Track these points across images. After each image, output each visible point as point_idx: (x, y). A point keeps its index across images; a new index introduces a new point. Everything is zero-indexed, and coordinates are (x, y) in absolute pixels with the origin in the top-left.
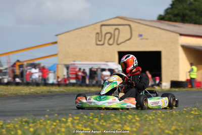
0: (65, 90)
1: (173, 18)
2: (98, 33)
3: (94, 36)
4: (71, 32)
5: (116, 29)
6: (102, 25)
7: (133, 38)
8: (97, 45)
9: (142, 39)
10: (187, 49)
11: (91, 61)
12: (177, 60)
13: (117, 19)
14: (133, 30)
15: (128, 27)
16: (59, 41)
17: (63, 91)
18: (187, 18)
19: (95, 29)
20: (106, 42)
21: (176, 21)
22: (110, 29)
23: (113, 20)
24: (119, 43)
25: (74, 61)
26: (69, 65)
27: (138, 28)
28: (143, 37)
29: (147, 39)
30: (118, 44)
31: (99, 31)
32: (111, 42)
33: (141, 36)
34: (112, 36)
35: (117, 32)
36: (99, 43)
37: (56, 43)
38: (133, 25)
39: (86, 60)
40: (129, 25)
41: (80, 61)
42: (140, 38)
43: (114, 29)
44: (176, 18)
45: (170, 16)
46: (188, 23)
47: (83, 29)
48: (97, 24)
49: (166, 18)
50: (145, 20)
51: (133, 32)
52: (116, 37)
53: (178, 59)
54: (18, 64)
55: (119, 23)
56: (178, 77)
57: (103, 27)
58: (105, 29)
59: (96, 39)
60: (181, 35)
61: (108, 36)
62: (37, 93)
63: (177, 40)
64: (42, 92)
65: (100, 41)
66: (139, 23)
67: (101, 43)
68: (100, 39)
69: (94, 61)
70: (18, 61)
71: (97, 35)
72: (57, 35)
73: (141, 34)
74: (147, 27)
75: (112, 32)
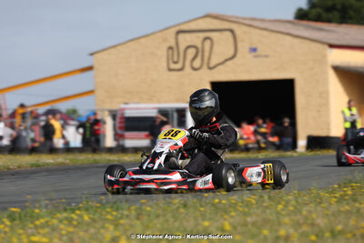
0: (67, 161)
1: (324, 15)
2: (170, 48)
3: (163, 52)
4: (119, 48)
5: (206, 38)
6: (179, 32)
7: (239, 55)
8: (170, 70)
9: (256, 57)
10: (345, 73)
11: (159, 102)
12: (324, 96)
13: (208, 20)
14: (238, 40)
15: (228, 34)
16: (96, 66)
17: (62, 163)
18: (351, 13)
19: (165, 40)
20: (188, 63)
21: (329, 21)
22: (195, 39)
23: (200, 21)
24: (211, 65)
25: (126, 103)
26: (116, 111)
27: (247, 37)
28: (258, 52)
29: (266, 56)
30: (210, 68)
31: (172, 43)
32: (197, 63)
33: (254, 50)
34: (198, 52)
35: (208, 43)
36: (173, 66)
37: (90, 68)
38: (239, 30)
39: (150, 100)
40: (232, 31)
41: (137, 103)
42: (253, 54)
43: (201, 39)
44: (330, 15)
45: (319, 10)
46: (353, 23)
47: (143, 40)
48: (169, 31)
49: (311, 16)
50: (263, 20)
51: (239, 45)
52: (206, 54)
53: (327, 93)
54: (21, 111)
55: (212, 27)
56: (329, 129)
57: (181, 36)
58: (185, 40)
59: (168, 60)
60: (332, 46)
61: (191, 52)
62: (9, 169)
63: (325, 56)
64: (19, 167)
65: (175, 63)
66: (250, 26)
67: (179, 66)
68: (175, 59)
69: (166, 102)
70: (22, 106)
71: (170, 51)
72: (92, 54)
73: (254, 46)
74: (265, 33)
75: (199, 45)
